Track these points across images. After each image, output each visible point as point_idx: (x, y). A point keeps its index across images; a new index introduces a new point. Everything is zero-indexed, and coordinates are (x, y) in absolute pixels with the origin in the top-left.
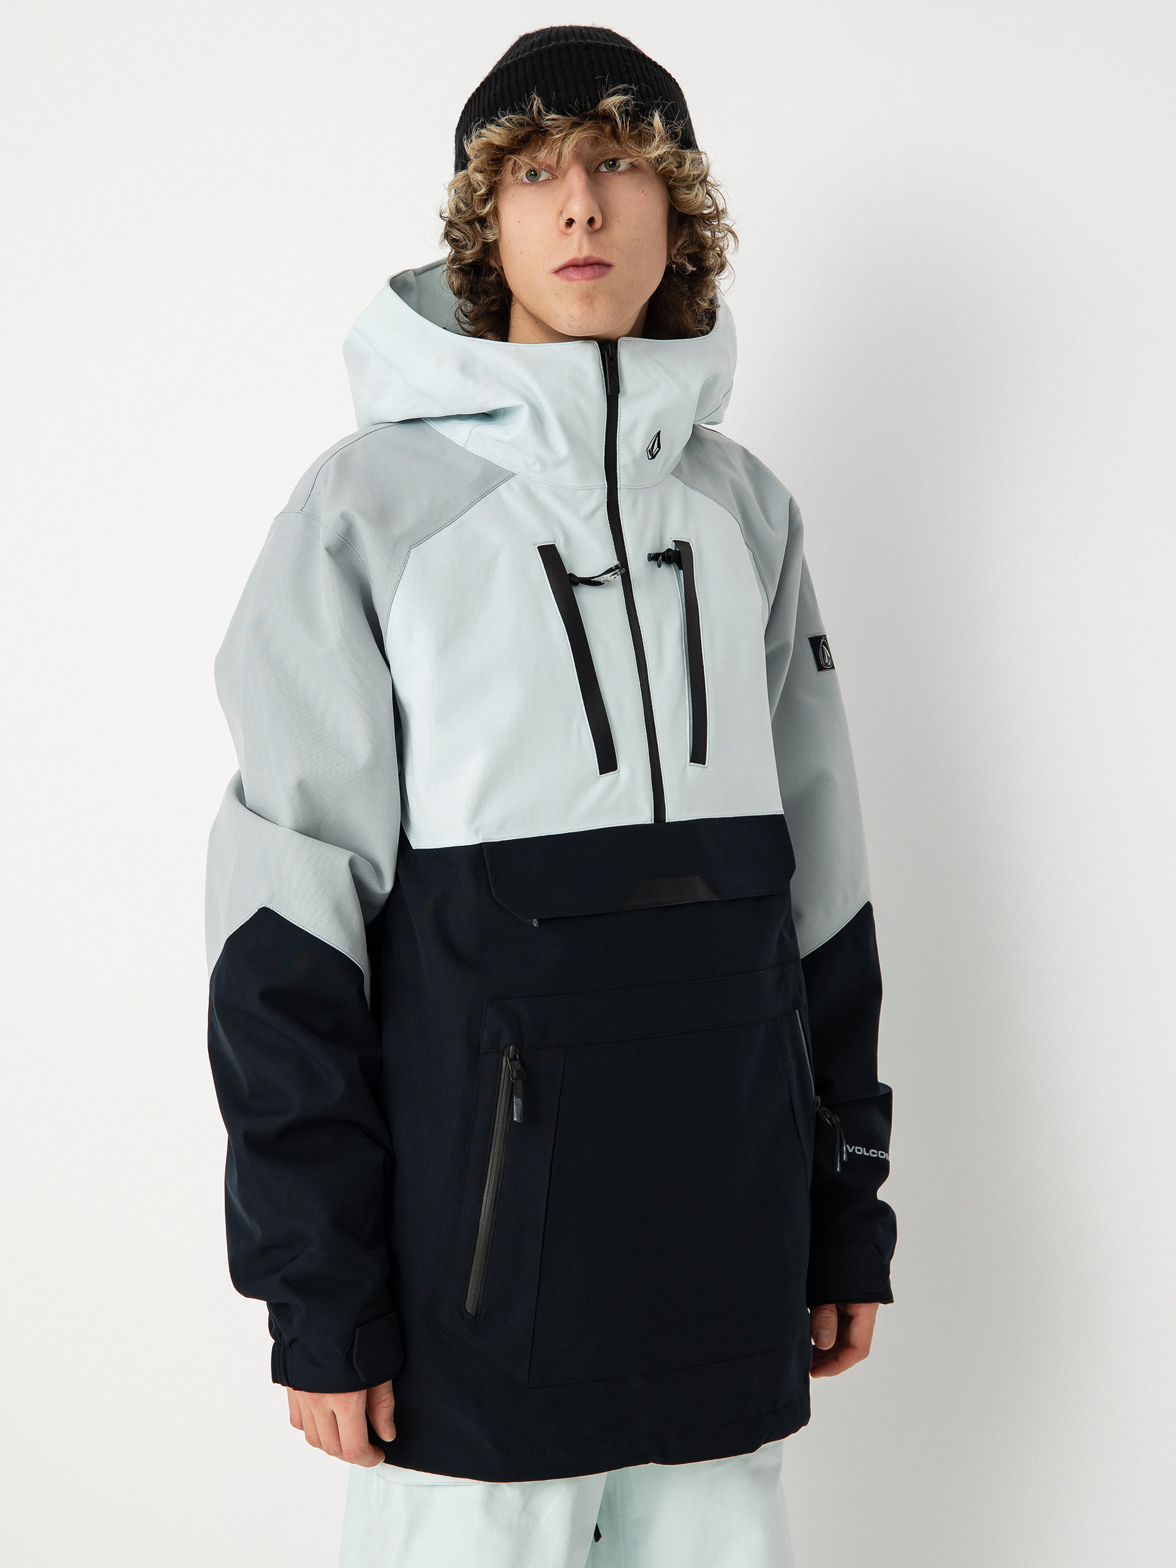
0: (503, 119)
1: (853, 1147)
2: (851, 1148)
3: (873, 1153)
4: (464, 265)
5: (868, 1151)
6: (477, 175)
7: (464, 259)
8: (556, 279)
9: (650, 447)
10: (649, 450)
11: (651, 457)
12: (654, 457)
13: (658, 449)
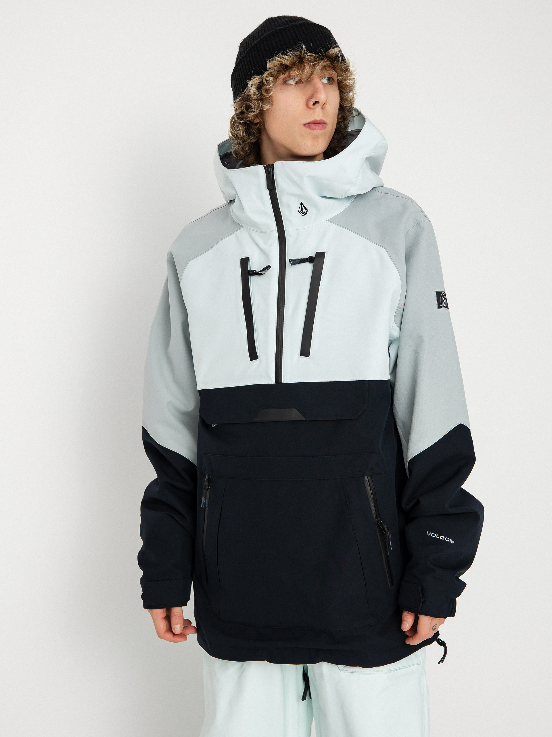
0: (290, 53)
1: (431, 533)
2: (429, 534)
3: (442, 538)
4: (248, 121)
5: (439, 536)
6: (270, 78)
7: (248, 118)
8: (304, 129)
9: (300, 210)
10: (300, 211)
11: (303, 215)
12: (305, 214)
13: (306, 211)
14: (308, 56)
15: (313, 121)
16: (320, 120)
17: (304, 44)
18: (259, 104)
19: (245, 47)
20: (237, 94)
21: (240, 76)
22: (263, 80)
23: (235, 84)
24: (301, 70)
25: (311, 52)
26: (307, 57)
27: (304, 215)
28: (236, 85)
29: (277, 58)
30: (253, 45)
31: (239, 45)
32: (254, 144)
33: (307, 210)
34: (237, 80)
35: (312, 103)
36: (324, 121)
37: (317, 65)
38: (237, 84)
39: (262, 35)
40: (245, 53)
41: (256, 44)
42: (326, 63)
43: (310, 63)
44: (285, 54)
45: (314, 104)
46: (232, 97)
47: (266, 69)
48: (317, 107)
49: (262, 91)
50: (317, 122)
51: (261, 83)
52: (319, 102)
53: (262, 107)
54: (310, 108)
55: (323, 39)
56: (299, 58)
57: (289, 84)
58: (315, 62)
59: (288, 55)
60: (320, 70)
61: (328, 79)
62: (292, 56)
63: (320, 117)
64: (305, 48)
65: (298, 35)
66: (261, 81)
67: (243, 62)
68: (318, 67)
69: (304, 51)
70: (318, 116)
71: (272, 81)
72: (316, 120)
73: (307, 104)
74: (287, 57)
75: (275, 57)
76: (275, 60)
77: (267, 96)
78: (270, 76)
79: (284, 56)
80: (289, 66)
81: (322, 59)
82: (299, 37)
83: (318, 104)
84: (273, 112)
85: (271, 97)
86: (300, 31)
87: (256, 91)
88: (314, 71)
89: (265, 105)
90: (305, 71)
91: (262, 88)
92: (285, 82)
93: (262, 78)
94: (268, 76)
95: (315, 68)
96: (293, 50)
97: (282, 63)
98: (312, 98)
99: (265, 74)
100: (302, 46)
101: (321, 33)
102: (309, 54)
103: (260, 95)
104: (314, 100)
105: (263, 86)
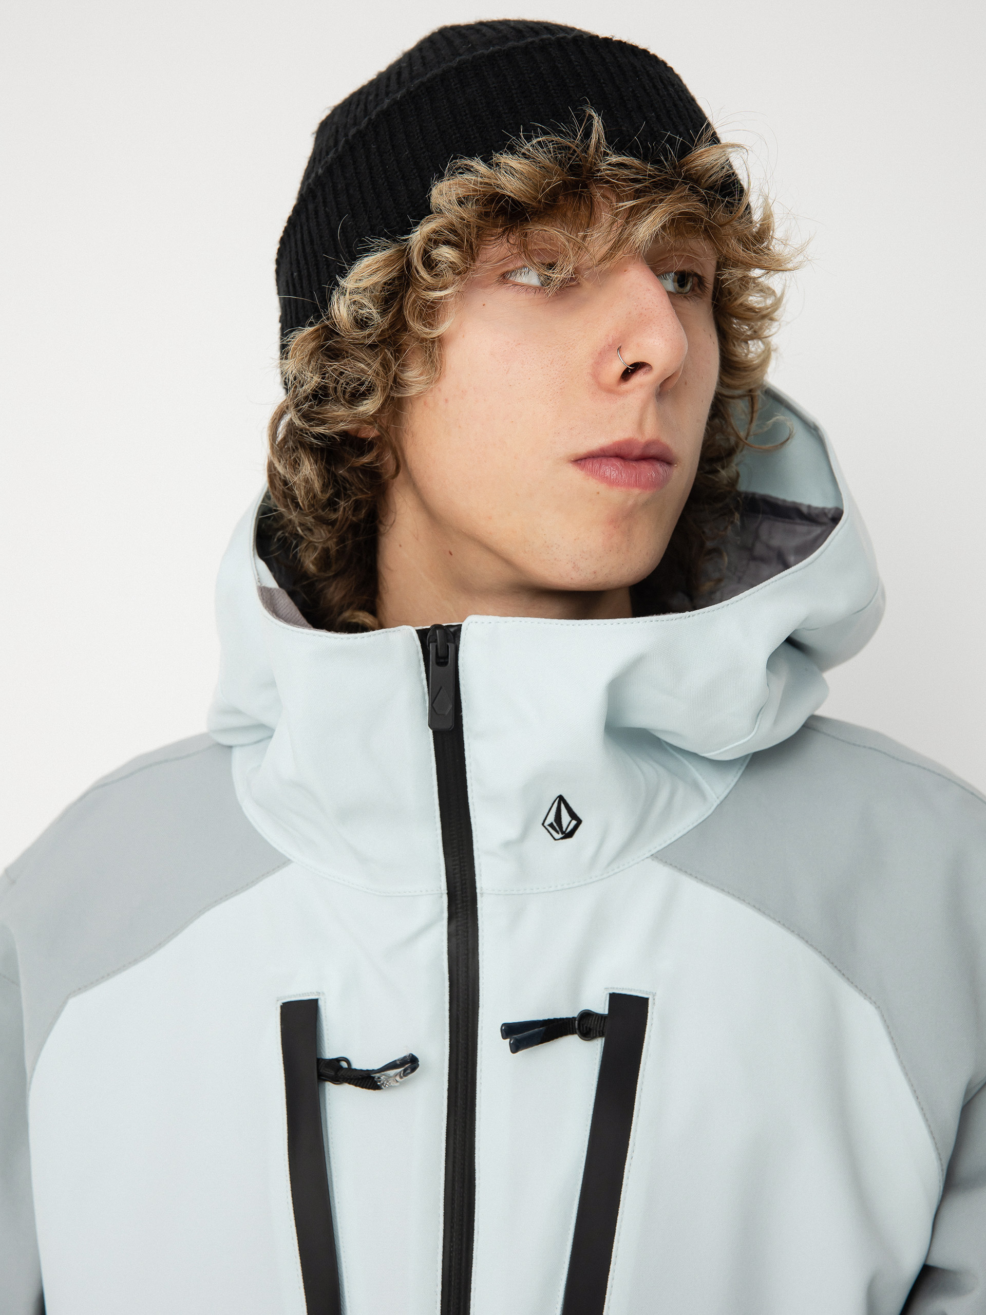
6: (443, 247)
9: (551, 819)
10: (551, 825)
11: (560, 836)
12: (569, 835)
13: (574, 822)
14: (609, 164)
15: (619, 444)
16: (648, 444)
17: (598, 111)
18: (385, 365)
19: (340, 130)
20: (297, 318)
21: (312, 242)
22: (409, 264)
23: (292, 274)
24: (575, 222)
25: (619, 150)
27: (562, 838)
28: (293, 279)
29: (478, 165)
30: (374, 113)
31: (314, 126)
32: (354, 528)
33: (579, 822)
34: (302, 262)
35: (617, 367)
36: (667, 448)
37: (646, 211)
38: (300, 275)
39: (412, 78)
40: (340, 149)
41: (386, 114)
42: (682, 207)
43: (620, 199)
44: (512, 150)
45: (627, 374)
46: (275, 327)
47: (423, 210)
48: (641, 386)
49: (400, 310)
50: (637, 452)
51: (399, 278)
52: (653, 367)
53: (398, 383)
54: (610, 391)
55: (667, 105)
56: (575, 169)
57: (522, 285)
58: (637, 194)
59: (524, 154)
60: (657, 235)
61: (682, 279)
62: (542, 157)
63: (650, 431)
64: (601, 128)
65: (568, 81)
66: (401, 270)
67: (331, 185)
68: (651, 218)
69: (599, 141)
70: (640, 424)
71: (453, 266)
72: (629, 442)
73: (595, 376)
74: (520, 163)
75: (466, 162)
76: (469, 169)
77: (425, 336)
78: (447, 243)
79: (508, 160)
80: (525, 203)
81: (666, 186)
82: (573, 87)
83: (645, 373)
84: (446, 401)
85: (440, 341)
86: (576, 63)
87: (375, 311)
88: (631, 234)
89: (414, 375)
90: (596, 236)
91: (402, 298)
92: (504, 278)
93: (404, 253)
94: (434, 240)
95: (635, 225)
96: (545, 133)
97: (498, 190)
98: (619, 349)
99: (418, 233)
100: (591, 117)
101: (662, 82)
102: (614, 159)
103: (392, 325)
104: (630, 357)
105: (410, 290)
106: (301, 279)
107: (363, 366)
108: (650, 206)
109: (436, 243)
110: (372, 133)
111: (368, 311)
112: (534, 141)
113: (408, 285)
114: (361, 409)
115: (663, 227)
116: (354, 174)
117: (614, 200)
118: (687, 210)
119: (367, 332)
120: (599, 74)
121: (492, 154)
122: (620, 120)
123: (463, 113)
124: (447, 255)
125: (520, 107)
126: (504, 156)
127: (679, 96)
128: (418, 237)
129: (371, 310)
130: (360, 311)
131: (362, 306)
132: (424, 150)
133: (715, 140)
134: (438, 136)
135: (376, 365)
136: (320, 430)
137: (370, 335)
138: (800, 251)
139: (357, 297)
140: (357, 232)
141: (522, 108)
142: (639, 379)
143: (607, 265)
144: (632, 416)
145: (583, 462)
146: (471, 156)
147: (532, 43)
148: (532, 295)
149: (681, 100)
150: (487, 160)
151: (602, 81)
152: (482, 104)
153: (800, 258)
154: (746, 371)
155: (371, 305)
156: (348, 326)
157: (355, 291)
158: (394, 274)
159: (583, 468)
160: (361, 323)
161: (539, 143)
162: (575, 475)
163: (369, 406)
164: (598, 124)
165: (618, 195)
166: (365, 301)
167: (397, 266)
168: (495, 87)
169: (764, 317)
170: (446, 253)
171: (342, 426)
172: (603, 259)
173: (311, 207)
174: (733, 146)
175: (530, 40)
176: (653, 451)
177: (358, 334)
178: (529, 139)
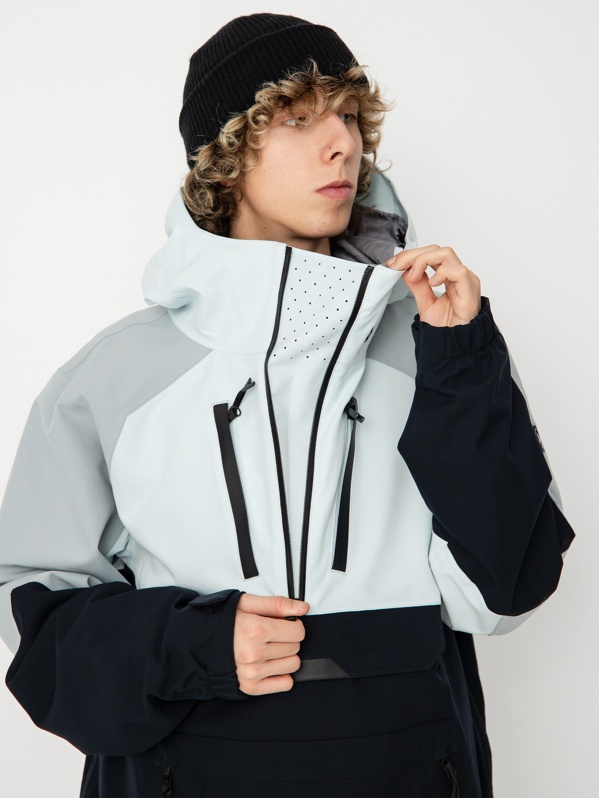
14: (321, 80)
15: (333, 183)
16: (343, 182)
17: (314, 59)
18: (240, 160)
22: (247, 121)
24: (310, 103)
25: (323, 74)
26: (319, 82)
29: (272, 84)
35: (330, 154)
36: (349, 182)
37: (336, 96)
42: (350, 93)
43: (326, 93)
44: (286, 78)
45: (333, 157)
47: (252, 102)
48: (339, 160)
49: (245, 138)
50: (339, 185)
51: (244, 127)
52: (343, 153)
53: (244, 166)
54: (327, 163)
55: (336, 50)
56: (308, 83)
57: (290, 126)
58: (332, 90)
59: (290, 80)
60: (341, 104)
61: (346, 116)
62: (297, 80)
63: (343, 178)
64: (317, 66)
65: (300, 46)
66: (245, 124)
67: (208, 88)
68: (338, 99)
69: (316, 72)
70: (340, 174)
71: (266, 123)
72: (337, 182)
73: (321, 158)
74: (290, 84)
75: (267, 84)
76: (269, 86)
77: (256, 148)
78: (263, 114)
79: (284, 82)
80: (292, 98)
81: (342, 85)
82: (302, 49)
83: (340, 156)
84: (265, 171)
85: (260, 150)
86: (301, 38)
87: (235, 140)
88: (331, 105)
89: (250, 162)
90: (319, 107)
91: (245, 134)
92: (283, 124)
93: (245, 117)
94: (257, 113)
95: (333, 101)
96: (297, 71)
97: (282, 94)
98: (330, 148)
99: (251, 110)
100: (312, 63)
101: (333, 40)
102: (322, 78)
103: (242, 145)
104: (334, 151)
105: (248, 131)
106: (197, 124)
107: (232, 160)
108: (337, 94)
109: (259, 114)
110: (224, 68)
111: (233, 140)
112: (294, 75)
113: (247, 129)
114: (231, 176)
115: (343, 101)
116: (218, 85)
117: (323, 93)
118: (351, 94)
119: (233, 148)
120: (310, 42)
121: (278, 80)
122: (321, 60)
123: (262, 62)
124: (263, 118)
125: (283, 59)
126: (284, 81)
127: (339, 44)
128: (250, 112)
129: (234, 139)
130: (230, 140)
131: (230, 138)
132: (248, 77)
133: (357, 65)
134: (253, 71)
135: (238, 160)
136: (209, 181)
137: (235, 149)
138: (392, 103)
139: (228, 135)
140: (223, 108)
141: (284, 59)
142: (338, 158)
143: (323, 116)
144: (337, 172)
145: (320, 191)
146: (269, 81)
147: (284, 31)
148: (294, 129)
149: (340, 46)
150: (276, 82)
151: (312, 45)
152: (268, 58)
153: (392, 105)
154: (372, 145)
155: (234, 138)
156: (227, 146)
157: (228, 133)
158: (242, 126)
159: (321, 193)
160: (231, 144)
161: (296, 75)
162: (319, 196)
163: (234, 175)
164: (315, 65)
165: (324, 91)
166: (231, 137)
167: (243, 123)
168: (272, 51)
169: (378, 125)
170: (262, 118)
171: (216, 180)
172: (321, 115)
173: (199, 96)
174: (364, 66)
175: (282, 29)
176: (344, 184)
177: (230, 149)
178: (292, 74)
